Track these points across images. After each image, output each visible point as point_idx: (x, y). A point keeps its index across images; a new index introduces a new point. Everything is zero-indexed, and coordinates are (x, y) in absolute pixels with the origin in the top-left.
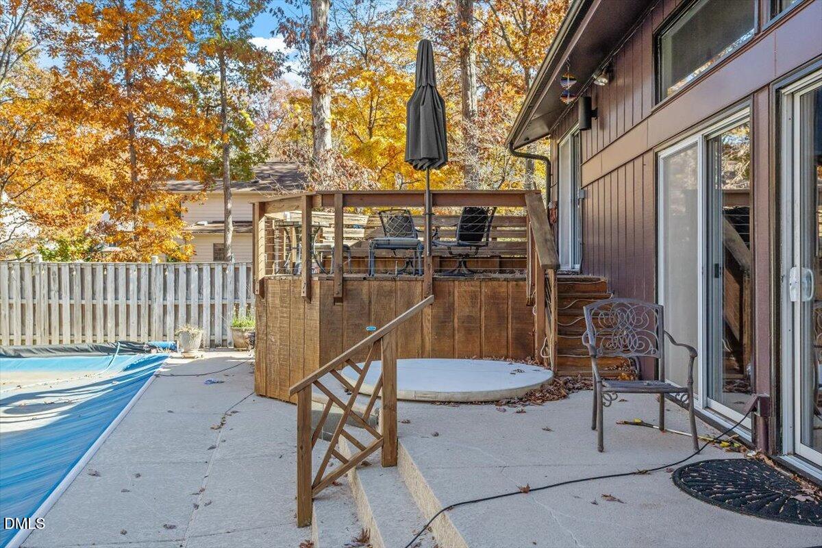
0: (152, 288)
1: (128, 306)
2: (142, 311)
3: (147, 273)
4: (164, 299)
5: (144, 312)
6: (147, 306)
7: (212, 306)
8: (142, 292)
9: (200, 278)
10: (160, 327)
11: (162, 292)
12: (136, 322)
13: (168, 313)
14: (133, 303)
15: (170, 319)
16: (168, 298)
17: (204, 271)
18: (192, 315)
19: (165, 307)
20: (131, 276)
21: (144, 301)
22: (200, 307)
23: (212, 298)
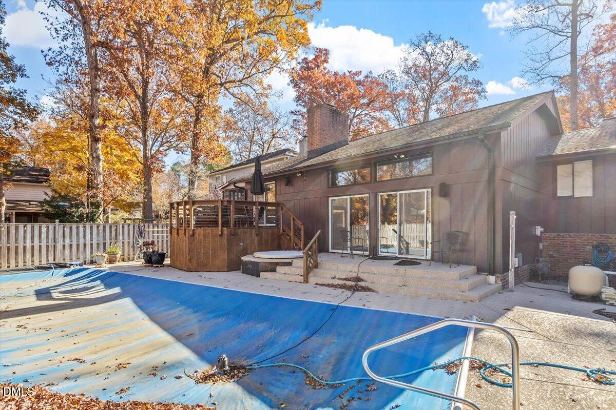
0: (56, 236)
1: (40, 246)
2: (50, 248)
3: (53, 229)
4: (64, 241)
5: (51, 249)
6: (53, 246)
7: (92, 244)
8: (50, 238)
9: (85, 232)
10: (61, 256)
11: (62, 238)
12: (45, 254)
13: (66, 248)
14: (44, 244)
15: (67, 251)
16: (66, 241)
17: (87, 228)
18: (80, 249)
19: (64, 246)
20: (43, 230)
21: (51, 243)
22: (85, 245)
23: (92, 240)
